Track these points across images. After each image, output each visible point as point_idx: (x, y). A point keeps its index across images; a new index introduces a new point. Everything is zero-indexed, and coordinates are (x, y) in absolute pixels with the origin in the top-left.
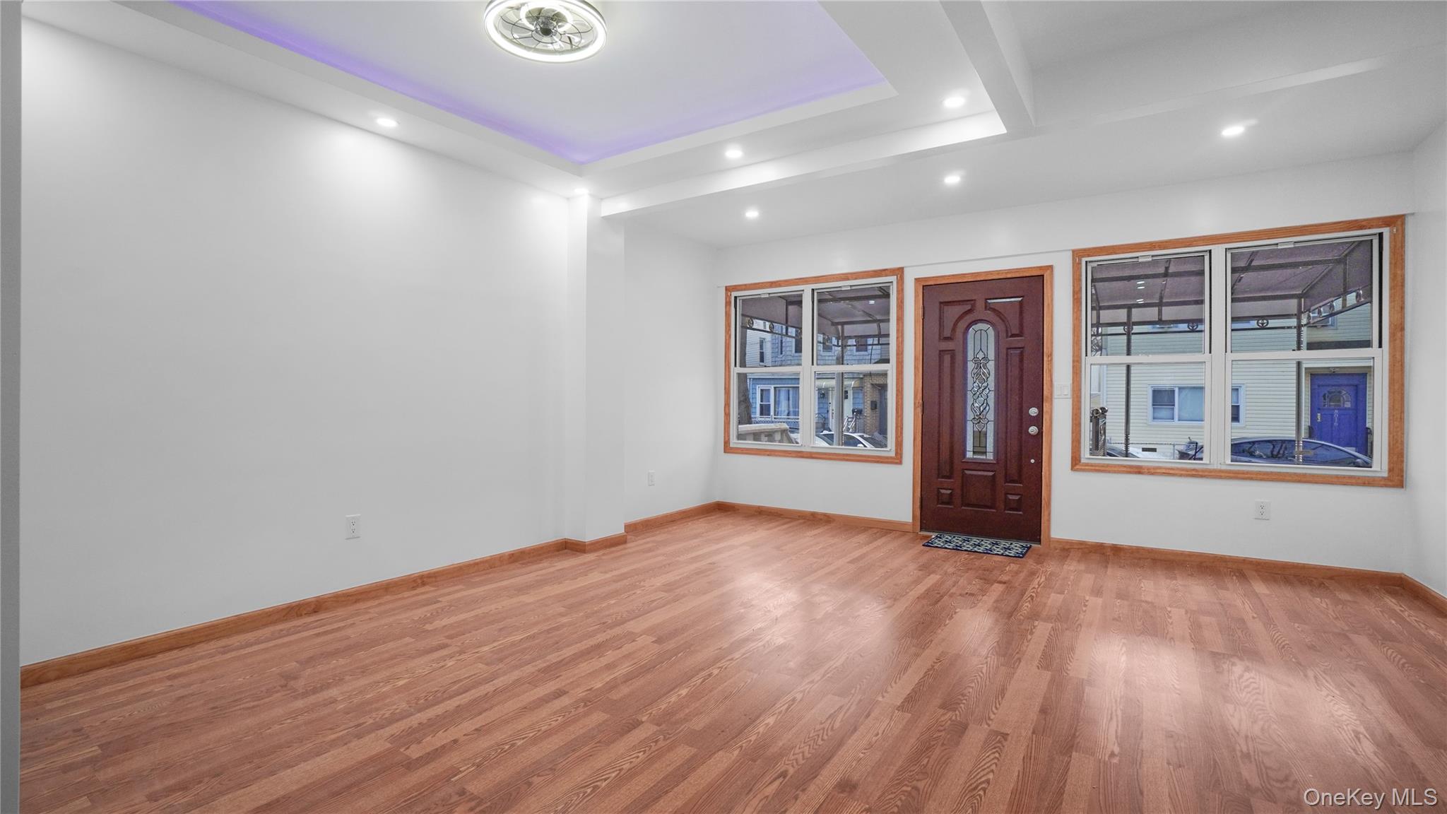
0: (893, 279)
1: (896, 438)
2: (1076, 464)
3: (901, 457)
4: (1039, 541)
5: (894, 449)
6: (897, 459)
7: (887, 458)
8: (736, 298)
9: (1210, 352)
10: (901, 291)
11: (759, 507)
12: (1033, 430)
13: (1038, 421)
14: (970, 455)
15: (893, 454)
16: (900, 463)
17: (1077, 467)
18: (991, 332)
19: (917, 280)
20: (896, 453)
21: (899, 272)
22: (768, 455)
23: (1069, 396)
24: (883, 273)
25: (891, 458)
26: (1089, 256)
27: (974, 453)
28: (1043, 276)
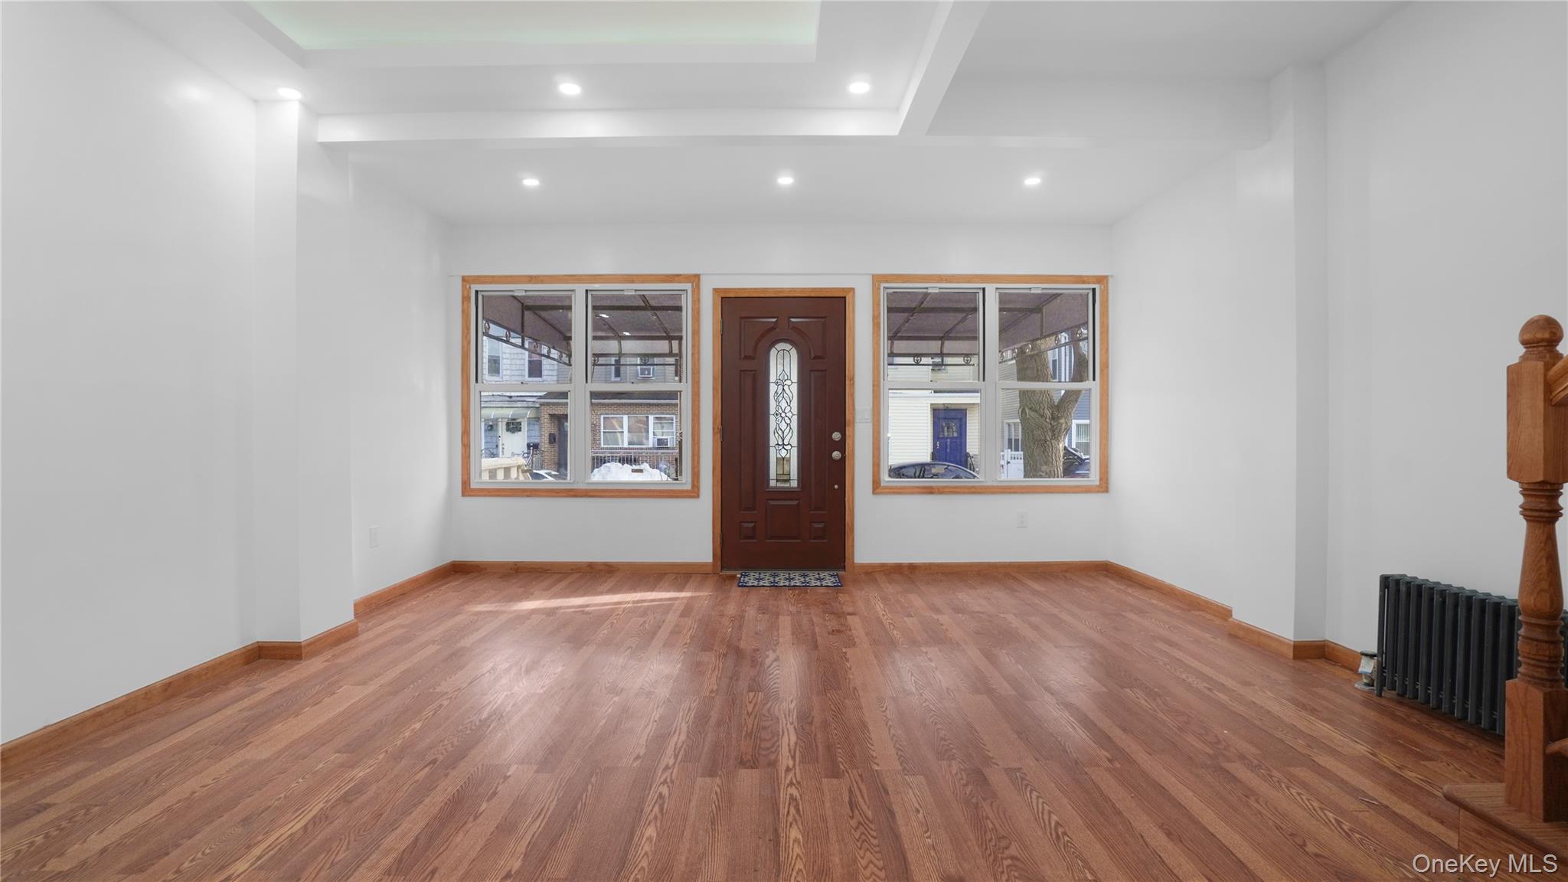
0: (688, 286)
1: (693, 468)
2: (877, 488)
3: (699, 489)
4: (844, 568)
5: (690, 480)
6: (694, 493)
7: (682, 491)
8: (477, 292)
9: (984, 380)
10: (697, 301)
11: (516, 563)
12: (836, 455)
13: (841, 446)
14: (773, 483)
15: (689, 487)
16: (698, 496)
17: (878, 490)
18: (794, 352)
19: (716, 290)
20: (693, 486)
21: (695, 279)
22: (528, 496)
23: (870, 420)
24: (676, 278)
25: (687, 491)
26: (887, 282)
27: (777, 481)
28: (845, 297)
